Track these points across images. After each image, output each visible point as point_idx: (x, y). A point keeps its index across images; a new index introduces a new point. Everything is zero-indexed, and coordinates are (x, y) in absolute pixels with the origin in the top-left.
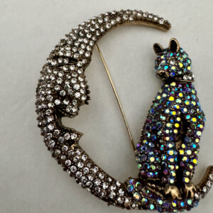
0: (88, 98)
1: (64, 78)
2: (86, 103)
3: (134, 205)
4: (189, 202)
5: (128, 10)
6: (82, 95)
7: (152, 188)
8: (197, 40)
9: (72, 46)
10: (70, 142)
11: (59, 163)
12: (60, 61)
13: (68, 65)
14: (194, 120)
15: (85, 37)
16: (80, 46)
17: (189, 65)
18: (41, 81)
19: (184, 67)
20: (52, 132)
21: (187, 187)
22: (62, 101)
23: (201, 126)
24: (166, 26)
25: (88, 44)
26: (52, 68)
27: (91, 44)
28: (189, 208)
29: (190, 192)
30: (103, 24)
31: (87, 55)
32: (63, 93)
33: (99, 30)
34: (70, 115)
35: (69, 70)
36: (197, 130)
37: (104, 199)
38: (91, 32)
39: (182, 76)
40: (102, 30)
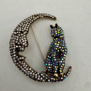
0: (28, 45)
1: (19, 38)
2: (27, 46)
3: (43, 81)
4: (62, 78)
5: (41, 14)
6: (25, 44)
7: (50, 74)
9: (22, 27)
10: (22, 60)
11: (18, 67)
12: (18, 33)
13: (20, 34)
14: (63, 51)
15: (26, 24)
16: (24, 27)
17: (62, 32)
18: (11, 39)
19: (60, 33)
20: (15, 57)
21: (61, 73)
22: (18, 46)
23: (65, 53)
24: (55, 19)
25: (27, 26)
26: (15, 35)
27: (28, 26)
28: (62, 80)
29: (62, 75)
30: (33, 19)
31: (27, 30)
32: (19, 43)
33: (31, 21)
34: (21, 51)
35: (21, 35)
36: (64, 54)
37: (33, 79)
38: (28, 22)
39: (60, 36)
40: (32, 21)
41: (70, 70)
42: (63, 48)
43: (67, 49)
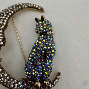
5: (25, 3)
8: (56, 16)
15: (3, 15)
17: (50, 27)
24: (42, 10)
25: (5, 19)
27: (7, 19)
31: (4, 24)
33: (10, 12)
38: (6, 14)
39: (46, 32)
40: (12, 12)
41: (58, 77)
42: (49, 48)
43: (55, 50)
